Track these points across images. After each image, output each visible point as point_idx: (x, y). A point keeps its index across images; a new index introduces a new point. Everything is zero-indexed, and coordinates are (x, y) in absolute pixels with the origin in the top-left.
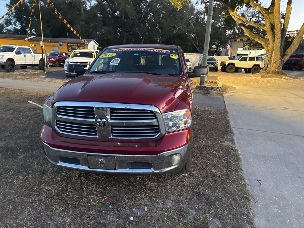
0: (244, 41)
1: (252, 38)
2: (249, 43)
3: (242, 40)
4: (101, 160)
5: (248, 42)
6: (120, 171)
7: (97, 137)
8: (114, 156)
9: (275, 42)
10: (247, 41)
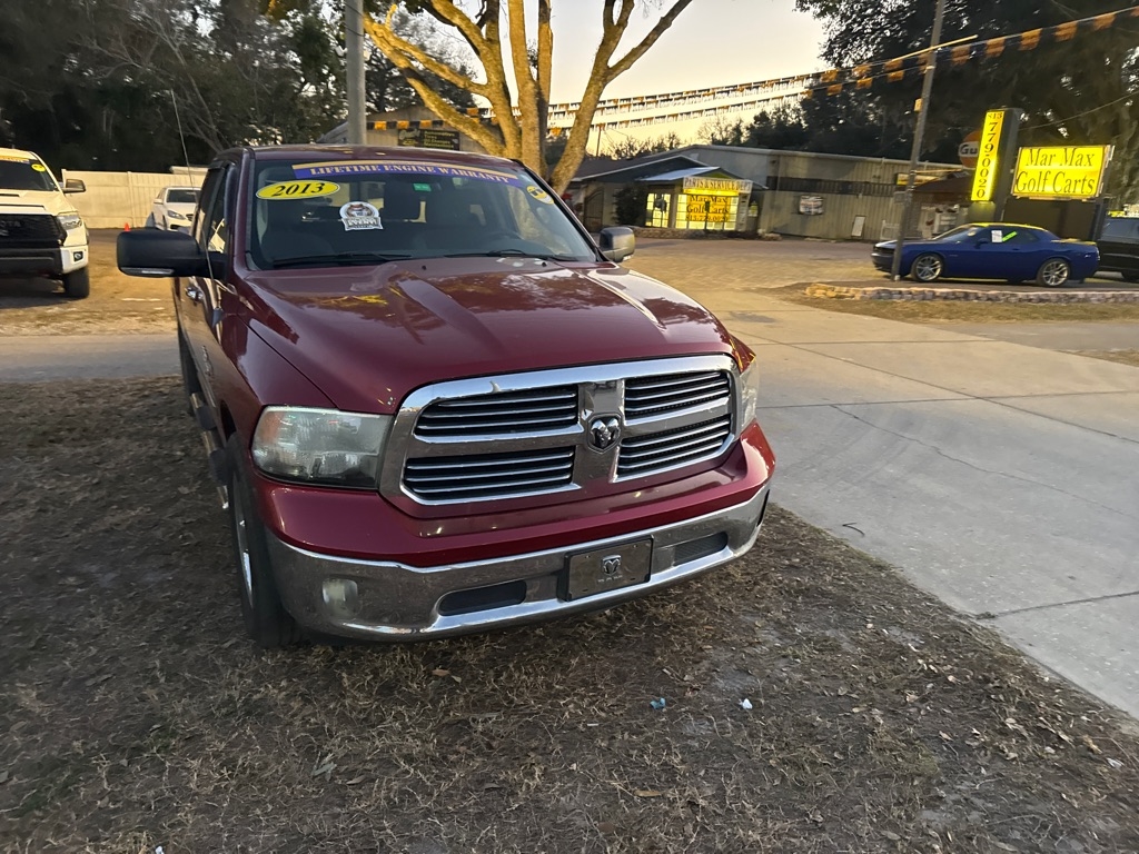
0: (400, 130)
1: (452, 124)
2: (415, 138)
3: (391, 125)
4: (612, 560)
5: (410, 135)
6: (657, 579)
7: (575, 487)
8: (648, 537)
9: (524, 139)
10: (409, 130)
